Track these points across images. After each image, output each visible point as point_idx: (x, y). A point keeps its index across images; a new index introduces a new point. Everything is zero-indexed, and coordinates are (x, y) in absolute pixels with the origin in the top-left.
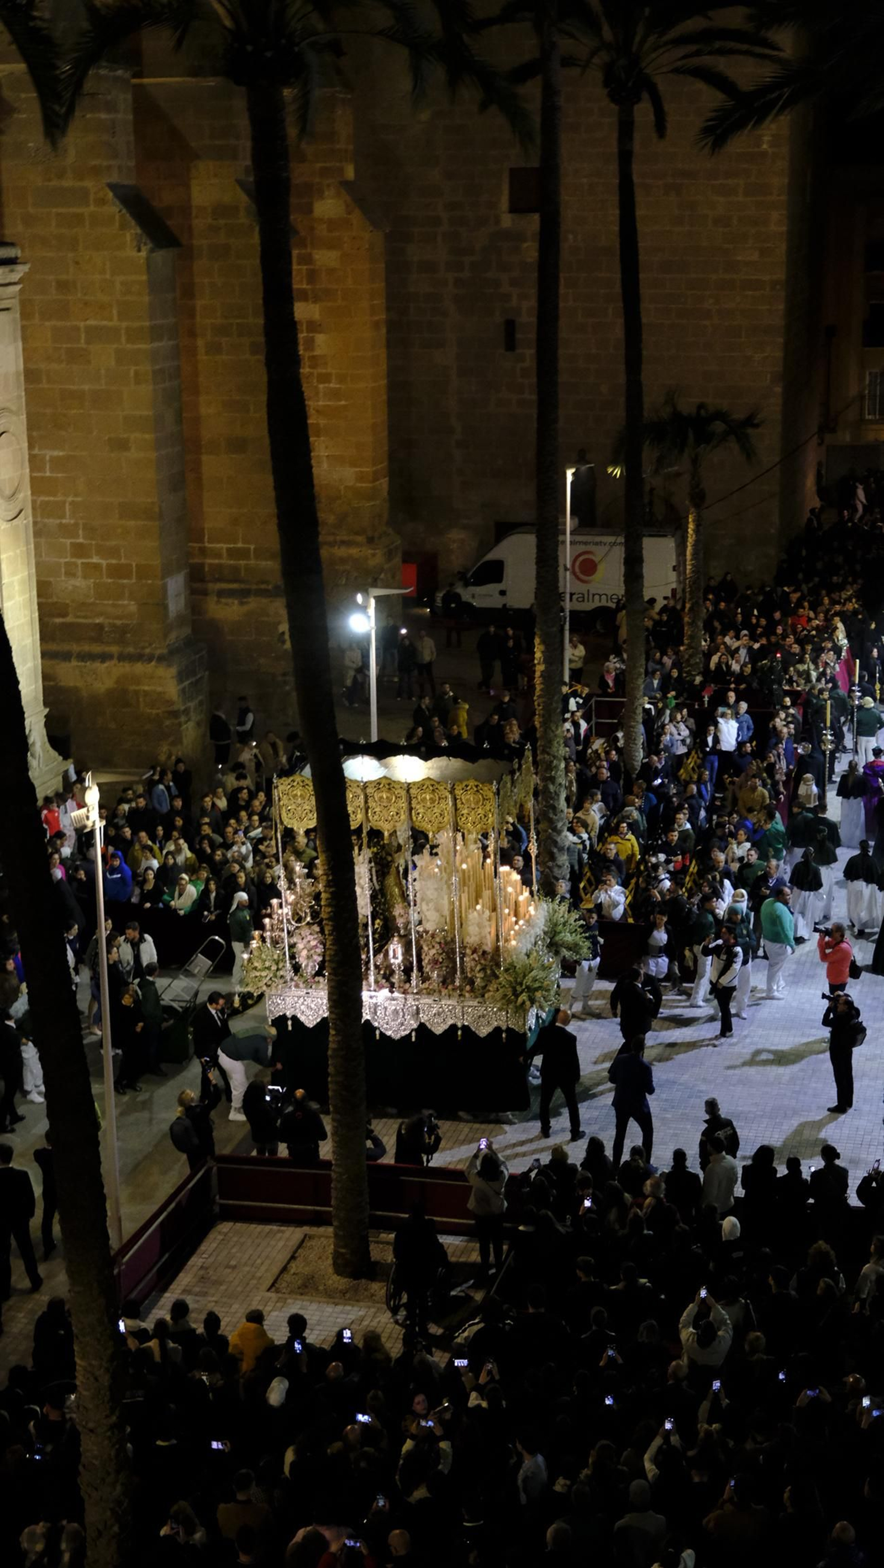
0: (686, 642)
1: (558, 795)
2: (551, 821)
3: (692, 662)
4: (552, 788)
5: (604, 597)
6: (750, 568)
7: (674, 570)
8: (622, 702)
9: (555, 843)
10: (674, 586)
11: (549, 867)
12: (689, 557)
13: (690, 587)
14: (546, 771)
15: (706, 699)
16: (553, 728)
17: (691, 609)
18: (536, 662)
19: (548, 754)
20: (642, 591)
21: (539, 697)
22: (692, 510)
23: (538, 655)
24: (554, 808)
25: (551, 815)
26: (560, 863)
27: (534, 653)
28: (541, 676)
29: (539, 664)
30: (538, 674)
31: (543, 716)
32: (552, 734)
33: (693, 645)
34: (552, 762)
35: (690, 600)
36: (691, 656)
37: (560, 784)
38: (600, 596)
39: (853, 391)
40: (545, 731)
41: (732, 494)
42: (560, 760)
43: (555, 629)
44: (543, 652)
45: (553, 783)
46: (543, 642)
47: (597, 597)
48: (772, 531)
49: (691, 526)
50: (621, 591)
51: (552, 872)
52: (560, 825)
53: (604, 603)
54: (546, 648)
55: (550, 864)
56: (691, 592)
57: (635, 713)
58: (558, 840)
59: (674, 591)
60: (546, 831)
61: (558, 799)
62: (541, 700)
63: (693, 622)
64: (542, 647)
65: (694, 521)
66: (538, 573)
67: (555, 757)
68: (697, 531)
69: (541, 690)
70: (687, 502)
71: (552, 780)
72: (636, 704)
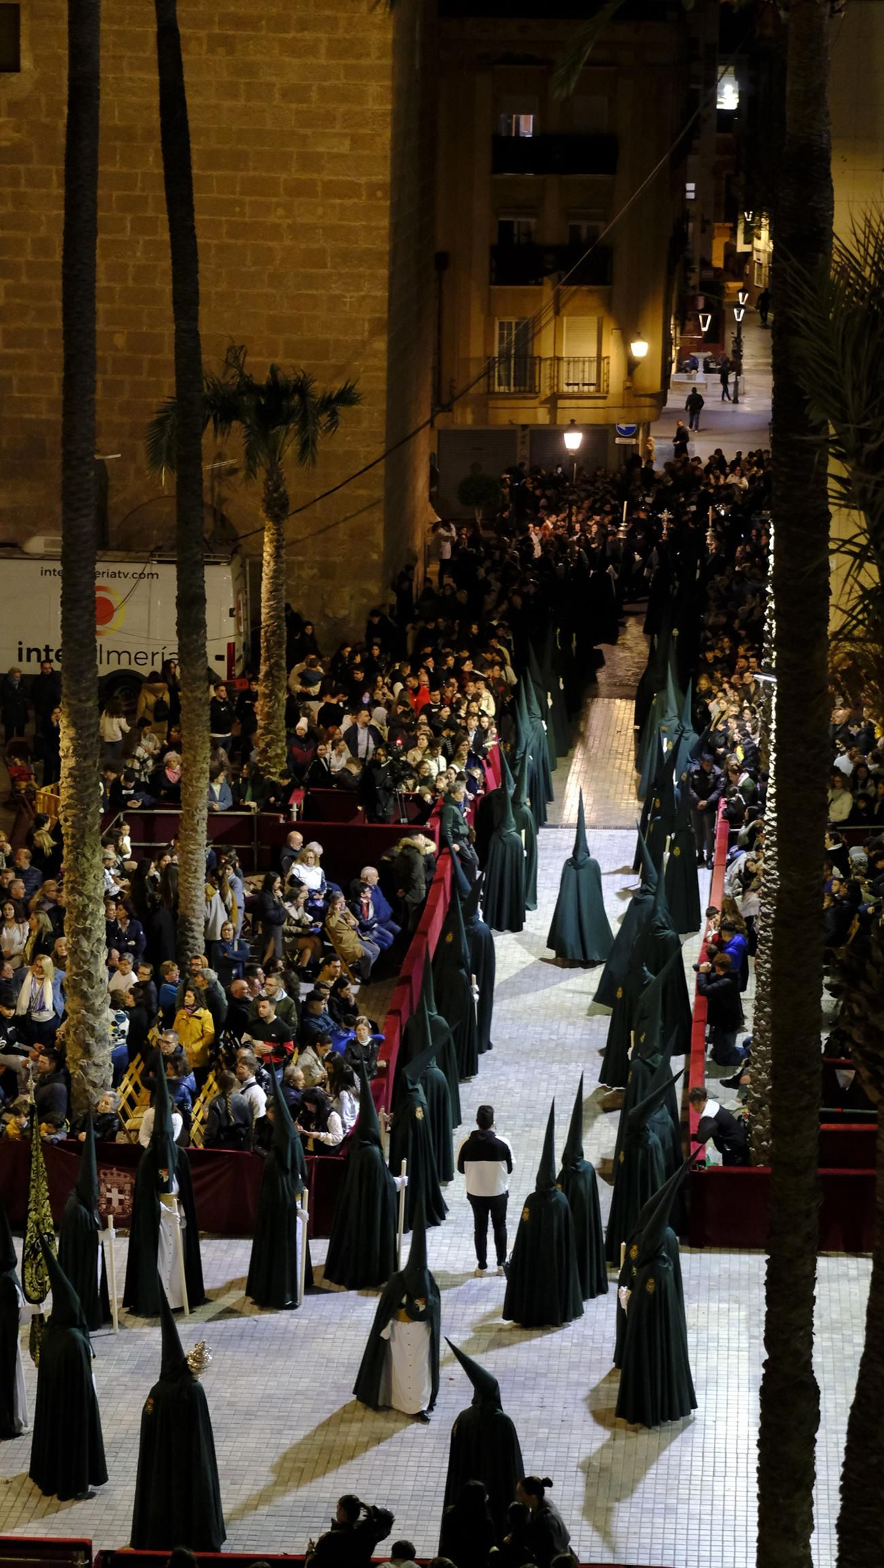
0: (261, 723)
1: (96, 957)
2: (84, 996)
3: (271, 753)
4: (85, 945)
5: (125, 657)
6: (343, 613)
7: (231, 615)
8: (177, 815)
9: (92, 1029)
10: (232, 640)
11: (82, 1068)
12: (264, 595)
13: (267, 640)
14: (77, 919)
15: (295, 809)
16: (88, 855)
17: (268, 674)
18: (61, 754)
19: (81, 894)
20: (204, 645)
21: (67, 807)
22: (269, 524)
23: (65, 743)
24: (89, 976)
25: (85, 987)
26: (98, 1060)
27: (59, 740)
28: (70, 775)
29: (65, 757)
30: (64, 772)
31: (73, 836)
32: (86, 865)
33: (272, 727)
34: (86, 906)
35: (268, 659)
36: (269, 745)
37: (99, 940)
38: (119, 655)
39: (476, 350)
40: (76, 859)
41: (316, 500)
42: (97, 902)
43: (90, 704)
44: (72, 739)
45: (88, 939)
46: (73, 724)
47: (114, 656)
48: (375, 557)
49: (268, 550)
50: (172, 648)
51: (86, 1074)
52: (98, 1002)
53: (124, 665)
54: (77, 733)
55: (83, 1062)
56: (268, 649)
57: (195, 831)
58: (97, 1025)
59: (231, 647)
60: (78, 1013)
61: (96, 962)
62: (69, 812)
63: (272, 692)
64: (71, 732)
65: (271, 542)
66: (64, 619)
67: (90, 898)
68: (277, 556)
69: (70, 797)
70: (262, 514)
71: (87, 933)
72: (197, 817)
